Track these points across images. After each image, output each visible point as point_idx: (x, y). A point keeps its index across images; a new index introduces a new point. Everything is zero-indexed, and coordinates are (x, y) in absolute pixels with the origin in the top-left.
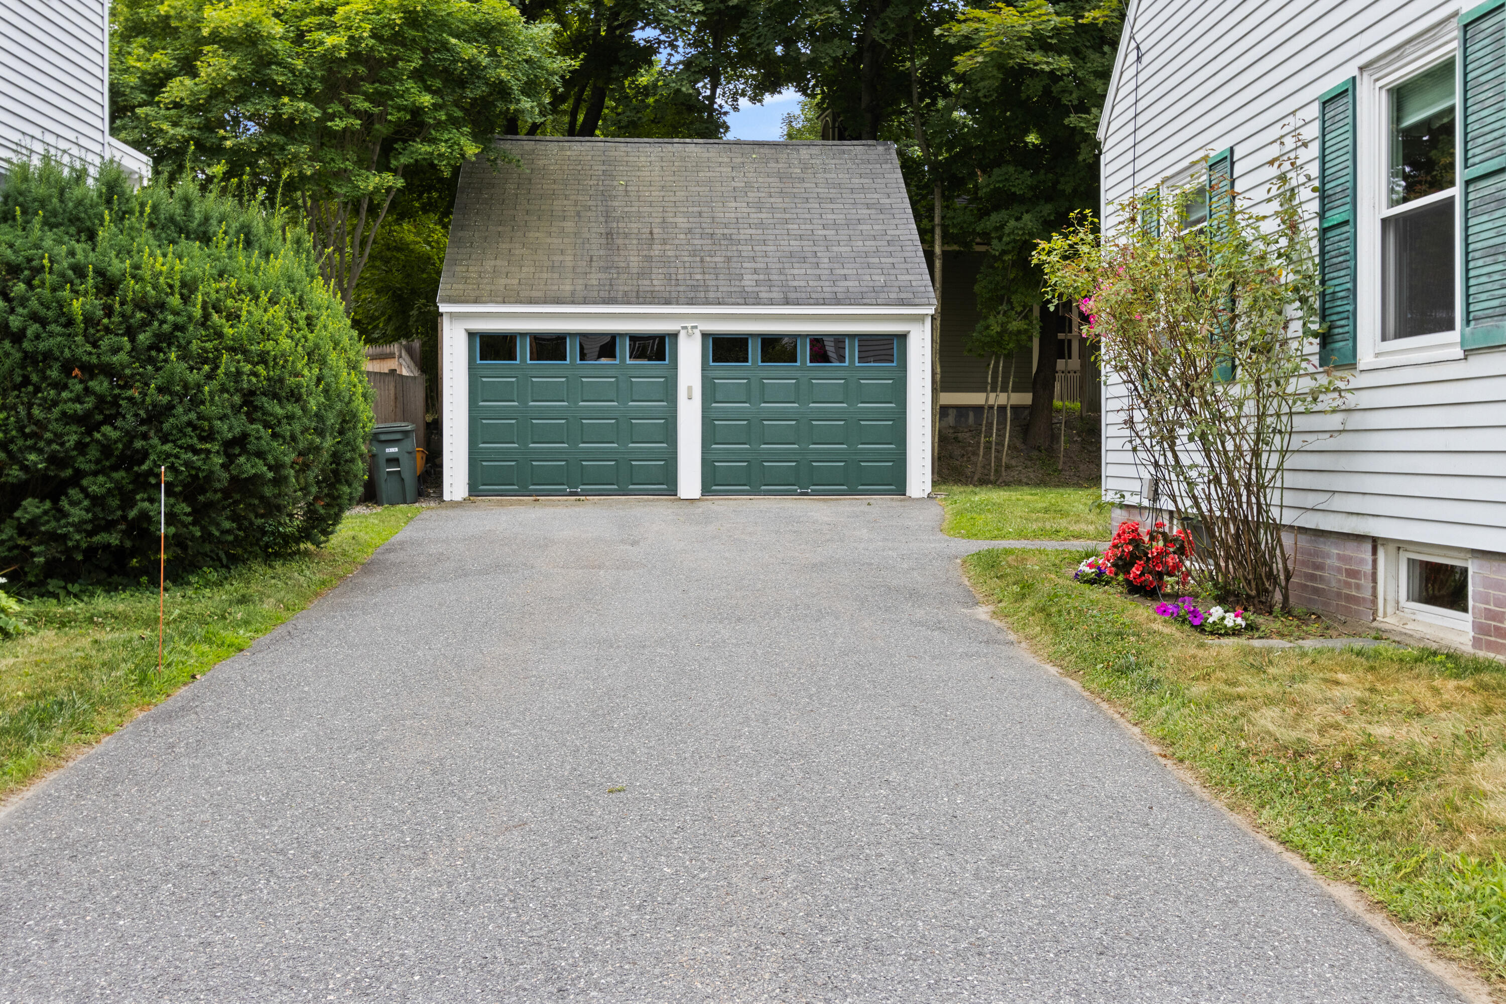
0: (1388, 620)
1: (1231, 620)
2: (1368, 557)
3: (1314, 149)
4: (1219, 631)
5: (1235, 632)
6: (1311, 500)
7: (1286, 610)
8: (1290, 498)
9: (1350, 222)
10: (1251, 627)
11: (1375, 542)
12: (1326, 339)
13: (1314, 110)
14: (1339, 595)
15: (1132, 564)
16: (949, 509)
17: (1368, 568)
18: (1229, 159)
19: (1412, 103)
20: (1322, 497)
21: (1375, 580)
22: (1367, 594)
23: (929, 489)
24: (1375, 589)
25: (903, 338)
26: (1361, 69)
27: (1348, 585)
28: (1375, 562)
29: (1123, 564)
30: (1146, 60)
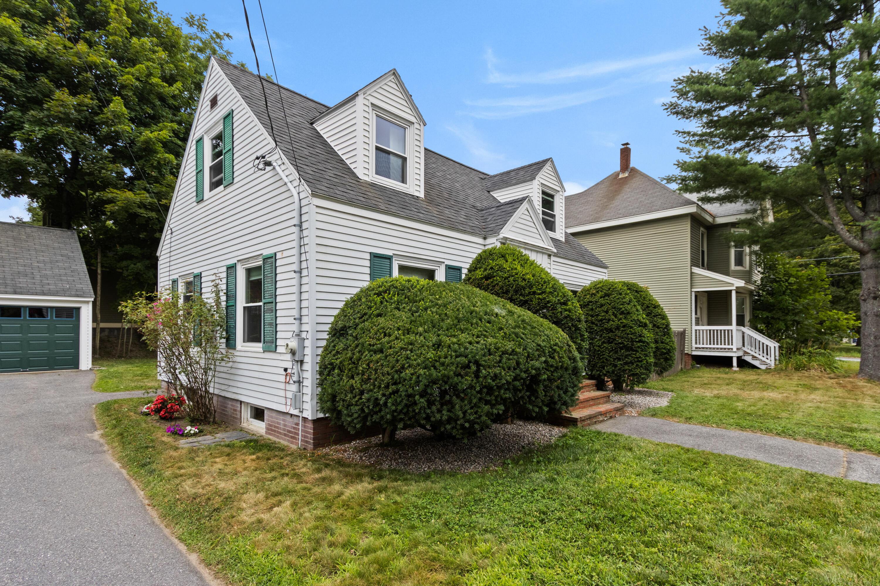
0: (244, 425)
1: (194, 430)
2: (239, 405)
3: (224, 281)
4: (189, 435)
5: (195, 434)
6: (223, 387)
7: (214, 422)
8: (217, 386)
9: (235, 305)
10: (201, 431)
11: (241, 402)
12: (228, 339)
13: (225, 269)
14: (231, 416)
15: (161, 410)
16: (99, 375)
17: (239, 409)
18: (199, 276)
19: (253, 274)
20: (227, 387)
21: (241, 413)
22: (239, 417)
23: (90, 366)
24: (241, 415)
25: (78, 309)
26: (238, 261)
27: (233, 413)
28: (241, 407)
29: (157, 411)
30: (174, 234)
